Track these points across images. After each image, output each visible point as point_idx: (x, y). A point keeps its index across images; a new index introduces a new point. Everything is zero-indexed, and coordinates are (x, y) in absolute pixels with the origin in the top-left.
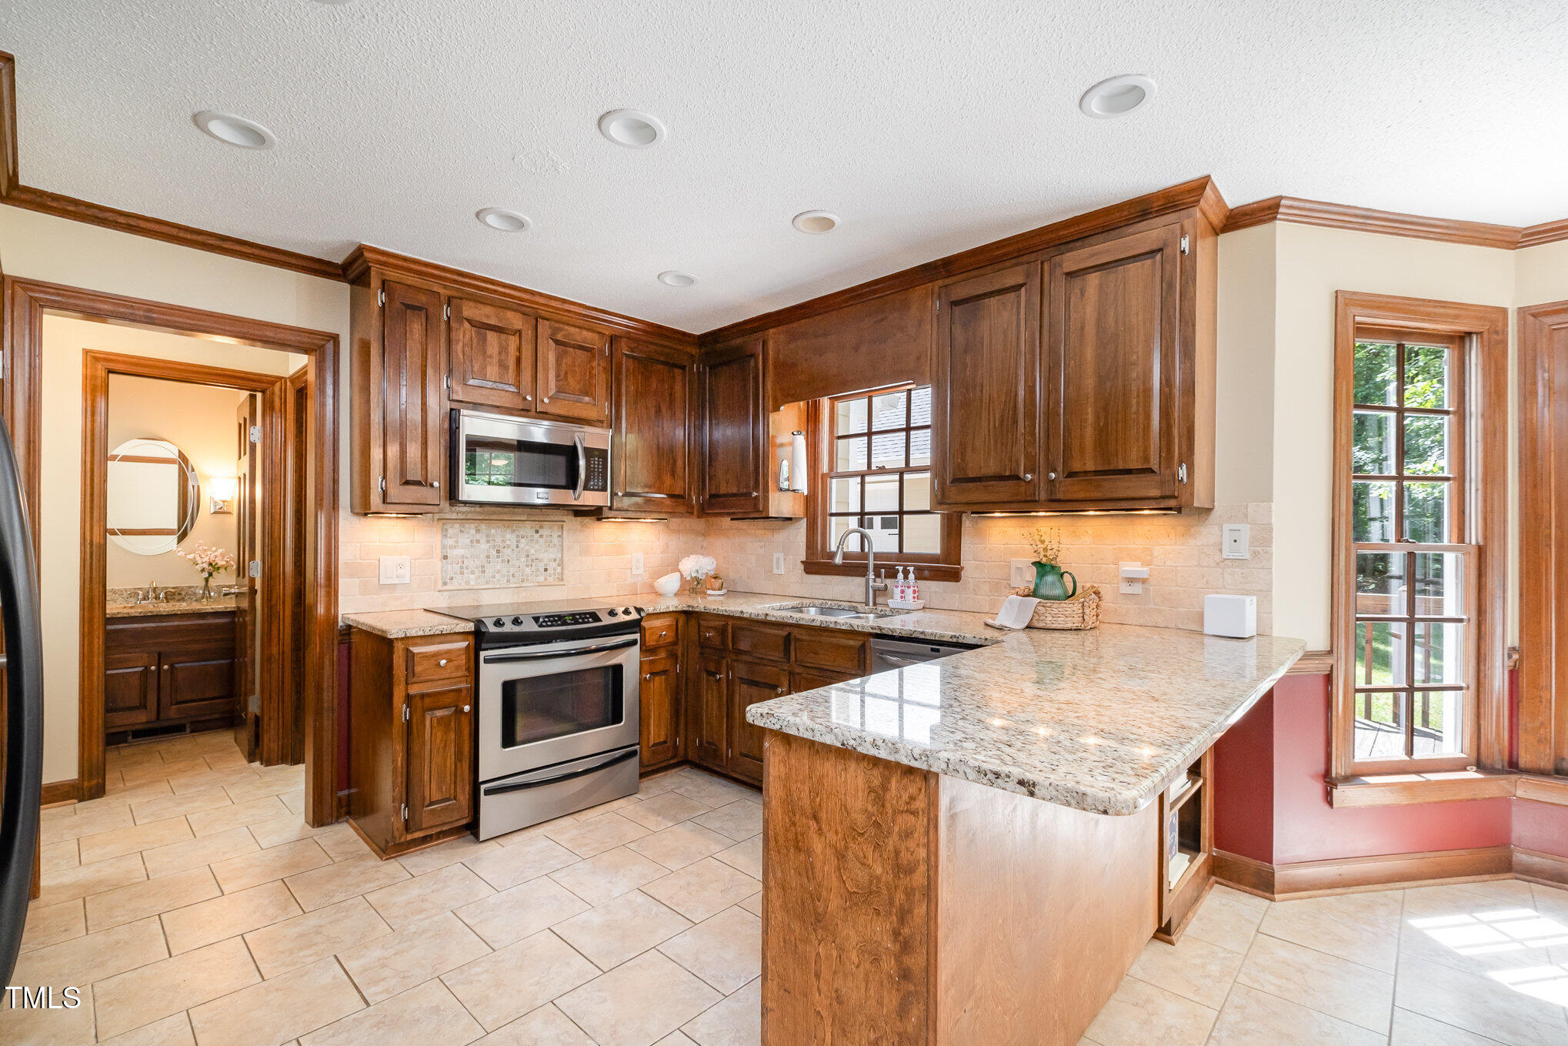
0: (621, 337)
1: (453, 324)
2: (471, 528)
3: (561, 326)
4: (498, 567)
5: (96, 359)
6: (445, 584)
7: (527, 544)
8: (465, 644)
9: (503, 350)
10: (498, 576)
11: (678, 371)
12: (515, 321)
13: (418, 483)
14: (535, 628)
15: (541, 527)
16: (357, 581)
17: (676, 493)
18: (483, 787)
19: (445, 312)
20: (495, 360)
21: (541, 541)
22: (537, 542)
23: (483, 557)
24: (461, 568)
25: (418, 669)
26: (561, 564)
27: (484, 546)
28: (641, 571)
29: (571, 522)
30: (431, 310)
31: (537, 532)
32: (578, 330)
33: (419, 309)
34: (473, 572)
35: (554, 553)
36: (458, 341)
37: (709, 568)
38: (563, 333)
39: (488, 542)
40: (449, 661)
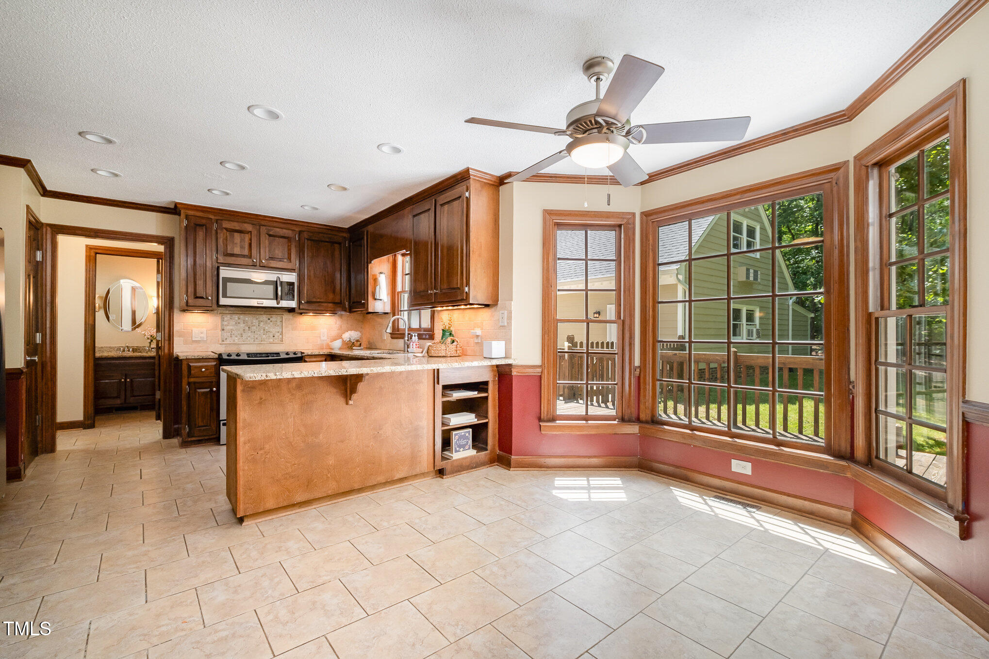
0: (304, 231)
1: (219, 231)
2: (236, 317)
3: (272, 228)
4: (249, 334)
5: (91, 249)
6: (223, 341)
7: (264, 325)
8: (215, 363)
9: (242, 240)
10: (249, 338)
11: (337, 246)
12: (248, 227)
13: (202, 298)
14: (246, 358)
15: (271, 317)
16: (182, 339)
17: (336, 301)
18: (222, 422)
19: (215, 225)
20: (238, 245)
21: (271, 323)
22: (270, 324)
23: (241, 330)
24: (231, 334)
25: (192, 372)
26: (282, 334)
27: (242, 325)
28: (325, 338)
29: (287, 316)
30: (207, 225)
31: (269, 319)
32: (281, 230)
33: (202, 225)
34: (236, 337)
35: (278, 329)
36: (220, 238)
37: (356, 337)
38: (273, 231)
39: (244, 323)
40: (206, 370)
